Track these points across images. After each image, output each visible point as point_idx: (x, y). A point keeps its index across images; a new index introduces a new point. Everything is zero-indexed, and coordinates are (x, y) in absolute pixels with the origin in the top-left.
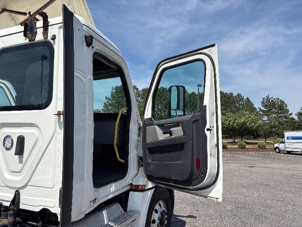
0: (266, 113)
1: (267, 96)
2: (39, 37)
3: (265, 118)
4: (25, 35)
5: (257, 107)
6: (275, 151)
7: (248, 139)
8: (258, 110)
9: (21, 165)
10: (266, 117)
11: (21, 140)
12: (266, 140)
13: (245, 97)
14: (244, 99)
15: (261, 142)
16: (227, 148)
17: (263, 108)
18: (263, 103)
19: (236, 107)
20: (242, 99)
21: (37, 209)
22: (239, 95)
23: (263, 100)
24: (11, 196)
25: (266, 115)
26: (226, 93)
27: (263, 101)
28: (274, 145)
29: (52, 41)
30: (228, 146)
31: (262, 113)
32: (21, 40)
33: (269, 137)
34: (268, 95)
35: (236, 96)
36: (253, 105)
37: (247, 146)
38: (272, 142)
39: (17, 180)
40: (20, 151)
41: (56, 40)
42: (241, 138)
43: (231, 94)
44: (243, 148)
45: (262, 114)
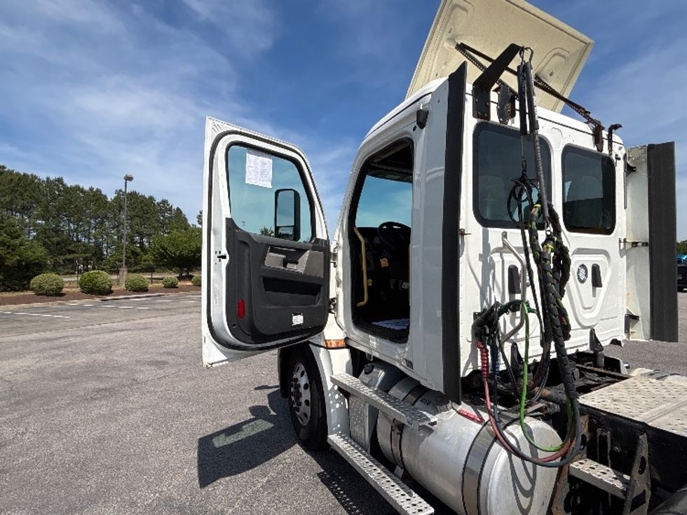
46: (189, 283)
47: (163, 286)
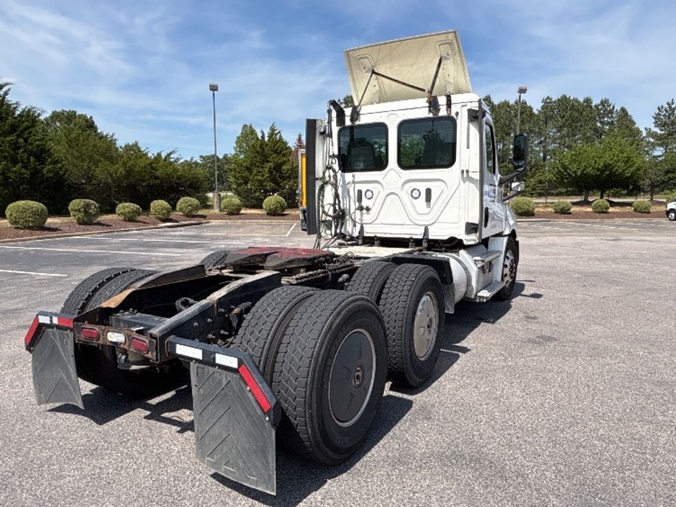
0: (662, 140)
1: (670, 102)
2: (443, 112)
3: (659, 151)
4: (430, 111)
5: (642, 129)
6: (668, 216)
7: (614, 196)
8: (644, 134)
9: (429, 209)
10: (662, 149)
11: (428, 192)
12: (652, 196)
13: (618, 108)
14: (615, 111)
15: (642, 200)
16: (570, 213)
17: (657, 130)
18: (657, 118)
19: (596, 130)
20: (611, 112)
21: (446, 238)
22: (603, 103)
23: (657, 111)
24: (422, 231)
25: (661, 145)
26: (576, 100)
27: (658, 114)
28: (666, 207)
29: (455, 117)
30: (572, 210)
31: (652, 140)
32: (424, 113)
33: (663, 191)
34: (673, 100)
35: (599, 105)
36: (634, 123)
37: (611, 210)
38: (665, 200)
39: (426, 220)
40: (428, 199)
41: (459, 116)
42: (600, 193)
43: (588, 101)
44: (603, 212)
45: (652, 144)
46: (590, 209)
47: (554, 211)
